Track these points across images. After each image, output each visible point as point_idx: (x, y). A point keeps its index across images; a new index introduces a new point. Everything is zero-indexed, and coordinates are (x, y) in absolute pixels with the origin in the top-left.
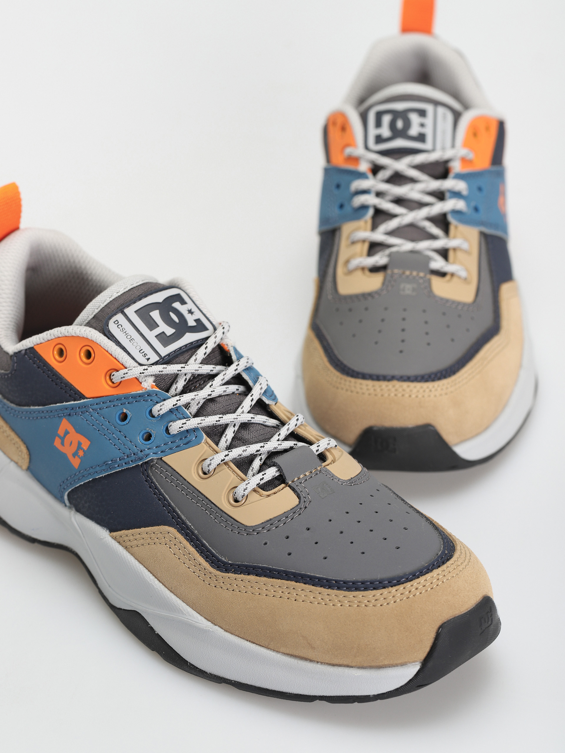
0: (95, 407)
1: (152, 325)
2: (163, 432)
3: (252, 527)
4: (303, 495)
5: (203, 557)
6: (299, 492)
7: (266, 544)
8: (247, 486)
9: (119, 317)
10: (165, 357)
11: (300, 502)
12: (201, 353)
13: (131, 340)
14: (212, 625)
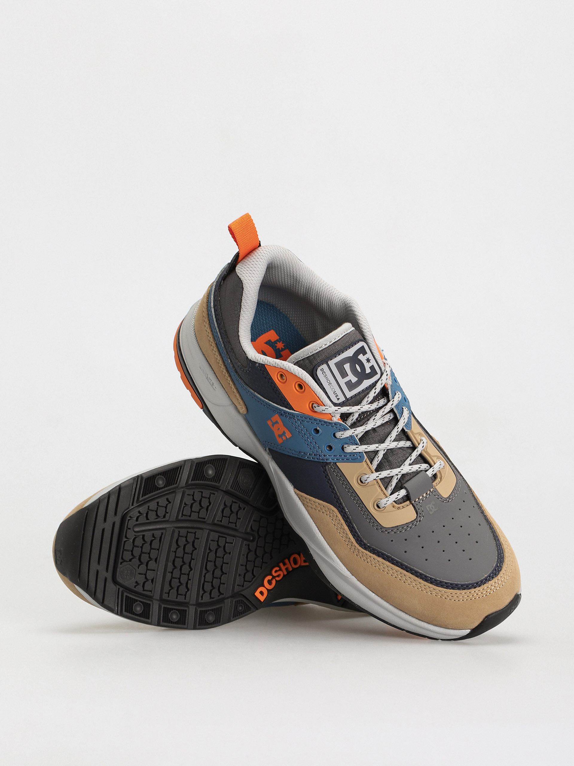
0: (299, 418)
1: (344, 374)
2: (340, 448)
3: (386, 528)
4: (419, 511)
5: (352, 534)
6: (417, 510)
7: (392, 541)
8: (387, 502)
9: (324, 366)
10: (349, 398)
11: (417, 517)
12: (372, 395)
13: (330, 384)
14: (350, 574)
